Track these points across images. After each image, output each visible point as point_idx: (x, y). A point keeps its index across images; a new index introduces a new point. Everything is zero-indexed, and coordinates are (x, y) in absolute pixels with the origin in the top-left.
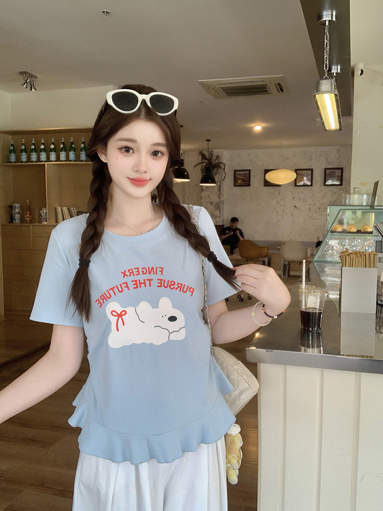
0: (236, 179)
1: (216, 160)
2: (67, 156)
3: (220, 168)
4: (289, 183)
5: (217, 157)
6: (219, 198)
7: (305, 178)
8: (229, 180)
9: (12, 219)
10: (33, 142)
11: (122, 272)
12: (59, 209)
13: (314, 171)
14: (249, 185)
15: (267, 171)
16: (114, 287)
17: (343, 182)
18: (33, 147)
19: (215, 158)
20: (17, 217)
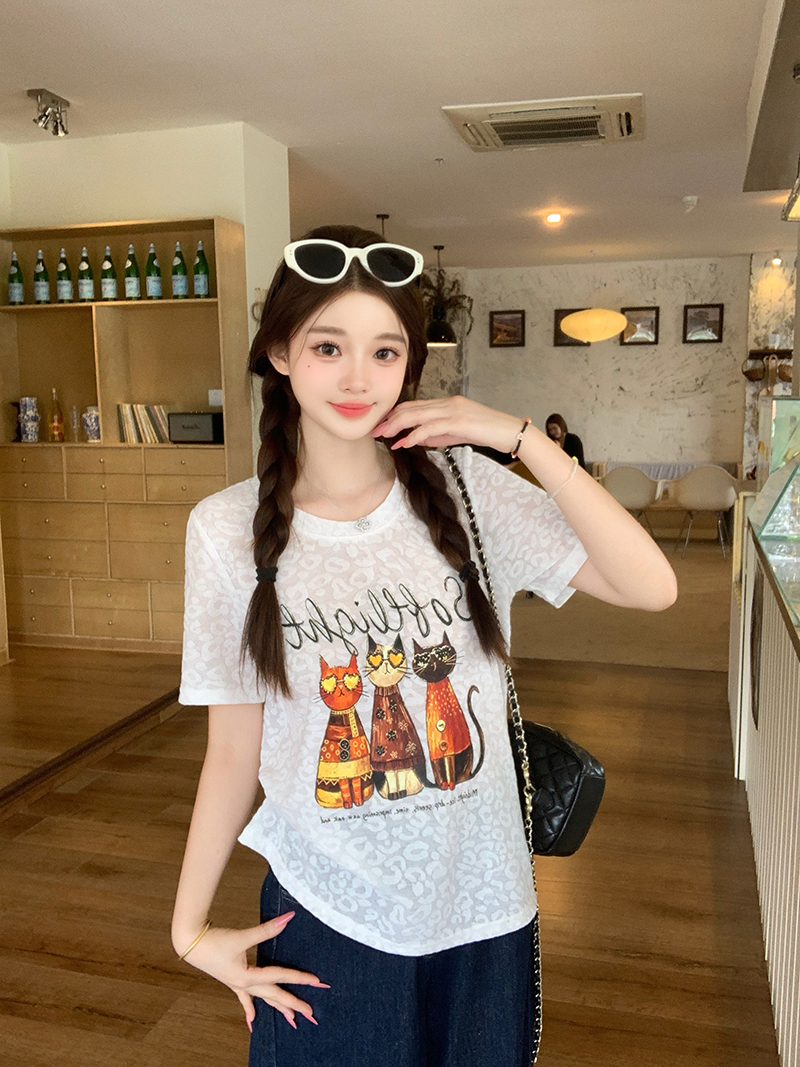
0: (493, 332)
1: (451, 290)
2: (143, 287)
3: (462, 307)
4: (609, 340)
5: (454, 283)
6: (460, 372)
8: (479, 334)
9: (19, 434)
12: (126, 409)
13: (662, 312)
14: (522, 344)
15: (560, 314)
17: (724, 335)
18: (63, 267)
19: (451, 287)
20: (31, 427)
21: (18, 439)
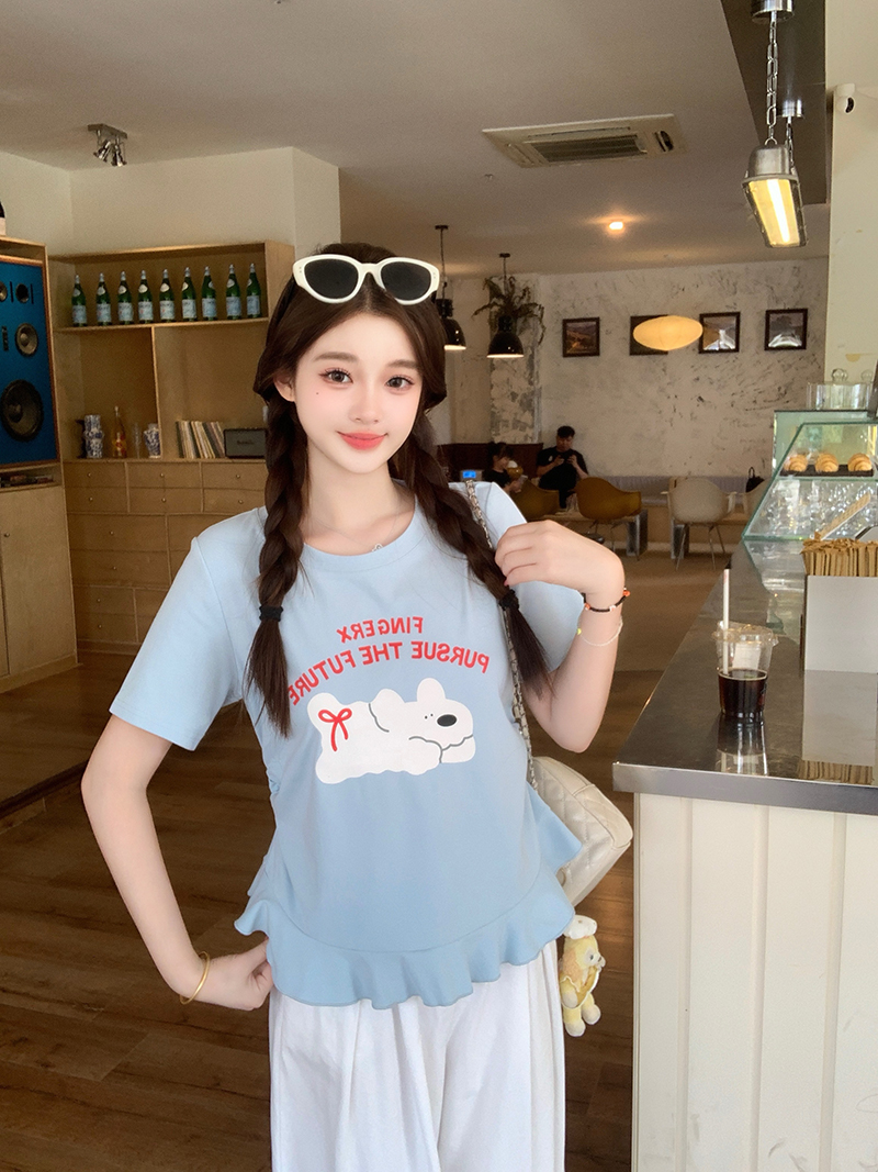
0: (566, 341)
1: (522, 298)
2: (199, 308)
3: (533, 316)
4: (687, 347)
5: (524, 290)
6: (531, 383)
7: (722, 332)
8: (552, 342)
9: (84, 450)
10: (124, 279)
11: (339, 631)
12: (185, 426)
13: (742, 317)
14: (596, 353)
15: (636, 321)
16: (324, 663)
17: (809, 340)
18: (123, 290)
19: (521, 294)
20: (95, 443)
21: (84, 455)
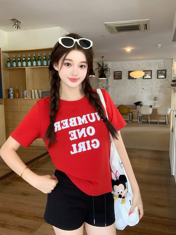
0: (115, 76)
1: (105, 67)
3: (108, 70)
4: (140, 78)
6: (107, 85)
9: (9, 96)
10: (19, 57)
12: (33, 91)
13: (152, 72)
14: (121, 79)
15: (130, 72)
17: (166, 77)
20: (12, 95)
21: (9, 98)
